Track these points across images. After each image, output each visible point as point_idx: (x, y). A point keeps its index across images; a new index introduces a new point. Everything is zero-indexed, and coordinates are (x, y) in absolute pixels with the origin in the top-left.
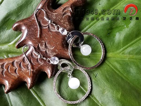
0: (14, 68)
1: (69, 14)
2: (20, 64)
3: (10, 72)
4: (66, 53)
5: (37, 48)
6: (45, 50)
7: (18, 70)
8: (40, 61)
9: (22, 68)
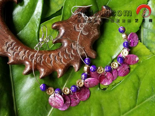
0: (50, 59)
1: (98, 23)
2: (55, 57)
3: (46, 62)
4: (92, 53)
5: (70, 46)
6: (76, 49)
7: (53, 62)
8: (71, 56)
9: (56, 61)
